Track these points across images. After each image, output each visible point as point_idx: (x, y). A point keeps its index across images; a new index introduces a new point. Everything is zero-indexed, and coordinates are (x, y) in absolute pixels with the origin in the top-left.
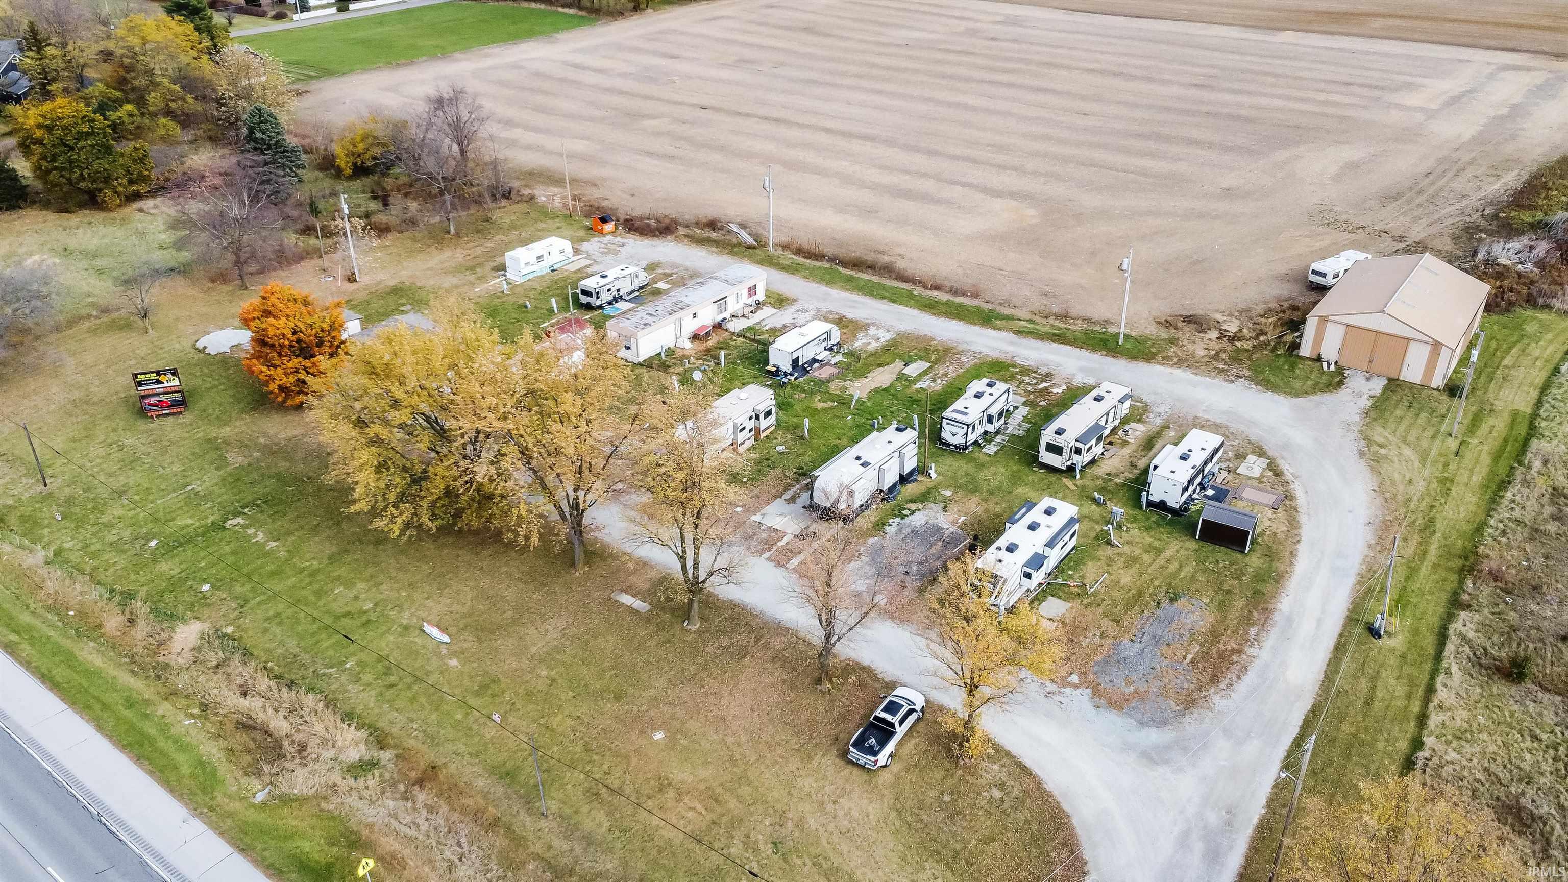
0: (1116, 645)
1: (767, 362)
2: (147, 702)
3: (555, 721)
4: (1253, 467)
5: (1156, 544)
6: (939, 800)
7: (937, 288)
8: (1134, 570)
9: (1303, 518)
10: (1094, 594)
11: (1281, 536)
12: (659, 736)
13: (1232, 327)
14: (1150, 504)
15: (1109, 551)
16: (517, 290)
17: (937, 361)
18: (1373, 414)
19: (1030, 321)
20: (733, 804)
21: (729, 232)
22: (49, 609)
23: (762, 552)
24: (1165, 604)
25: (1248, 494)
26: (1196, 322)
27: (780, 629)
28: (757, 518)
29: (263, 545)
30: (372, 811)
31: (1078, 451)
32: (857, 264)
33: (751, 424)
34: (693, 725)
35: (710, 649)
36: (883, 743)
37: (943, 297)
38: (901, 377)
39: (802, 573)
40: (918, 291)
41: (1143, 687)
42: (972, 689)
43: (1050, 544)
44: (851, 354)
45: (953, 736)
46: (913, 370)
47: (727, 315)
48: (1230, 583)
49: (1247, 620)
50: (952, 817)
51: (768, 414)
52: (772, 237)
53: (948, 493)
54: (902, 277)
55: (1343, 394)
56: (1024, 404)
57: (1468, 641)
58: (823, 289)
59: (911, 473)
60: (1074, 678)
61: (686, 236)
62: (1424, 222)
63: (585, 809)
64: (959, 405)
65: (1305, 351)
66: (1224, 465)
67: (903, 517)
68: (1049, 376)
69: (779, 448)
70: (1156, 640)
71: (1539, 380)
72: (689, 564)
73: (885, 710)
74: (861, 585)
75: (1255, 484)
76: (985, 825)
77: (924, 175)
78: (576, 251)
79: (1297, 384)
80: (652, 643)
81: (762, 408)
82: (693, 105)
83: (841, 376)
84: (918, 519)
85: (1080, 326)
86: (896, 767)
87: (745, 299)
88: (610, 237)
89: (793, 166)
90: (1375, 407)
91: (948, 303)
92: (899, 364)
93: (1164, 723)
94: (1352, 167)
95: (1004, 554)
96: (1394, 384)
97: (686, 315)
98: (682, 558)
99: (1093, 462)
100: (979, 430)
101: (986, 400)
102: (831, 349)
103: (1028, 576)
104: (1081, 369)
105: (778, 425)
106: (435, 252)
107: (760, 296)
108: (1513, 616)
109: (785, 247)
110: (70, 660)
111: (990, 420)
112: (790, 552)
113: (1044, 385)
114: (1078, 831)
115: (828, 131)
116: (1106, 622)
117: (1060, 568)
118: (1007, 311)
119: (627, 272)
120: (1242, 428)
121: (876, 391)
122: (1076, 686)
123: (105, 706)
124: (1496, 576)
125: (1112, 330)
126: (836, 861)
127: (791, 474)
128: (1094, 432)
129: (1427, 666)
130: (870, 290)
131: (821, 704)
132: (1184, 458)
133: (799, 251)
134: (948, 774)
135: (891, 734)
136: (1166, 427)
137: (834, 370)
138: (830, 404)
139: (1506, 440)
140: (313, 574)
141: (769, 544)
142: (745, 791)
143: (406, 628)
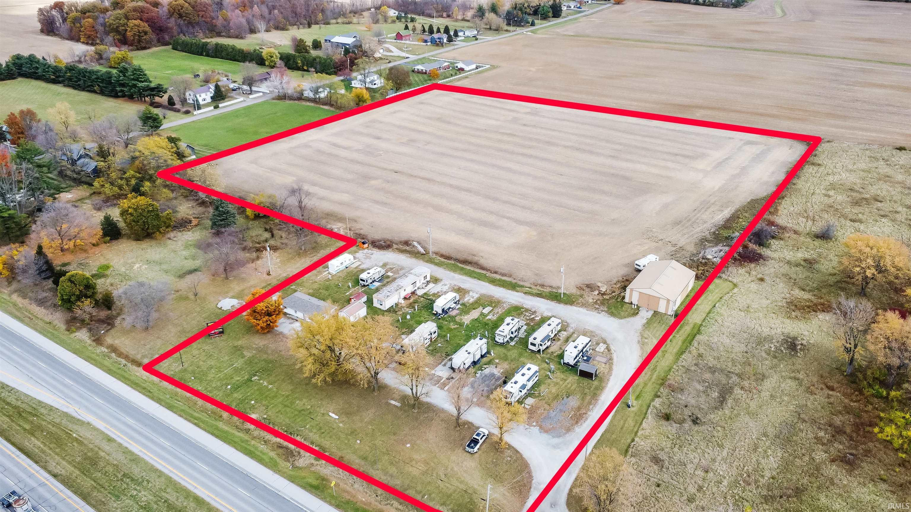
0: (548, 413)
1: (433, 310)
2: (247, 441)
3: (376, 442)
4: (601, 348)
5: (565, 378)
6: (492, 461)
7: (496, 273)
8: (557, 387)
9: (614, 367)
10: (543, 396)
11: (606, 373)
12: (408, 445)
13: (603, 289)
14: (564, 363)
15: (549, 380)
16: (334, 278)
17: (495, 306)
18: (646, 326)
19: (530, 288)
20: (432, 464)
21: (414, 246)
22: (202, 411)
23: (436, 384)
24: (565, 398)
25: (598, 358)
26: (591, 287)
27: (443, 411)
28: (433, 372)
29: (267, 387)
30: (325, 471)
31: (541, 345)
32: (465, 262)
33: (429, 337)
34: (418, 442)
35: (421, 418)
36: (475, 445)
37: (498, 277)
38: (482, 314)
39: (449, 391)
40: (488, 274)
41: (555, 425)
42: (501, 428)
43: (529, 380)
44: (463, 304)
45: (497, 443)
46: (486, 310)
47: (416, 288)
48: (587, 391)
49: (590, 403)
50: (496, 466)
51: (435, 332)
52: (432, 249)
53: (497, 361)
54: (483, 268)
55: (637, 318)
56: (525, 325)
57: (656, 409)
58: (452, 274)
59: (485, 354)
60: (534, 424)
61: (397, 249)
62: (686, 236)
63: (389, 467)
64: (501, 328)
65: (627, 300)
66: (591, 348)
67: (482, 370)
68: (535, 312)
69: (439, 345)
70: (561, 411)
71: (707, 310)
72: (414, 392)
73: (477, 435)
74: (469, 396)
75: (601, 354)
76: (505, 468)
77: (491, 213)
78: (355, 258)
79: (622, 314)
80: (403, 416)
81: (433, 331)
82: (391, 170)
83: (460, 314)
84: (487, 371)
85: (548, 290)
86: (480, 452)
87: (423, 281)
88: (366, 250)
89: (438, 208)
90: (647, 323)
91: (500, 280)
92: (481, 308)
93: (560, 436)
94: (666, 206)
95: (513, 385)
96: (656, 313)
97: (402, 291)
98: (412, 389)
99: (547, 348)
100: (508, 337)
101: (511, 326)
102: (455, 303)
103: (521, 391)
104: (547, 309)
105: (438, 336)
106: (298, 259)
107: (428, 279)
108: (672, 399)
109: (436, 253)
110: (217, 428)
111: (512, 333)
112: (444, 385)
113: (533, 316)
114: (532, 468)
115: (451, 186)
116: (546, 405)
117: (533, 387)
118: (521, 283)
119: (377, 271)
120: (600, 332)
121: (473, 320)
122: (535, 426)
123: (235, 442)
124: (670, 386)
125: (559, 291)
126: (463, 479)
127: (444, 355)
128: (547, 338)
129: (642, 417)
130: (470, 274)
131: (457, 434)
132: (576, 347)
133: (442, 256)
134: (495, 454)
135: (478, 443)
136: (573, 333)
137: (458, 312)
138: (456, 326)
139: (689, 335)
140: (287, 396)
141: (438, 381)
142: (436, 460)
143: (323, 414)
